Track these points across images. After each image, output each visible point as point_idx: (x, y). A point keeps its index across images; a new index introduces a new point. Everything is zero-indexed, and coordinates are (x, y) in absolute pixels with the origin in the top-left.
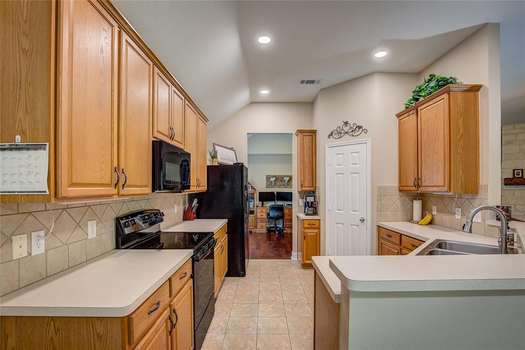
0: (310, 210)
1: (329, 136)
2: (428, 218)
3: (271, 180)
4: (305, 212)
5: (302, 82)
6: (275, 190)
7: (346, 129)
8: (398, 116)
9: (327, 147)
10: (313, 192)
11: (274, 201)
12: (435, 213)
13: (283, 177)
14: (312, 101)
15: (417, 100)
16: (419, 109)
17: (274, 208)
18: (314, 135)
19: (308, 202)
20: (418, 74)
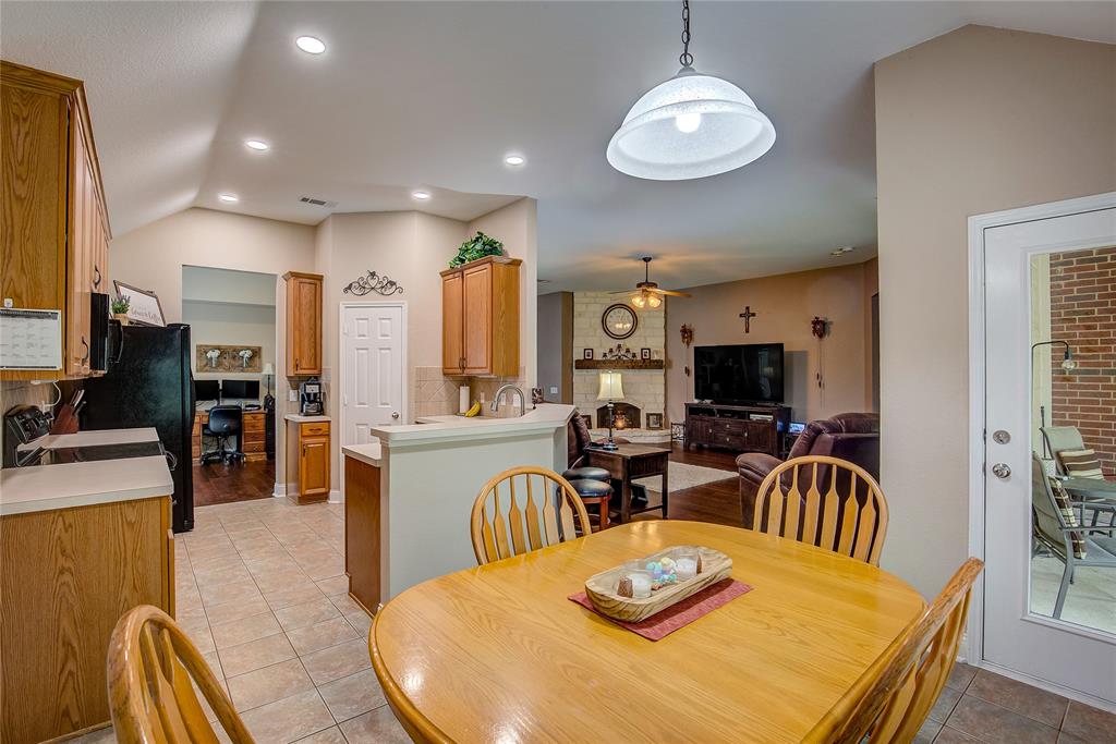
0: (313, 408)
1: (346, 290)
2: (476, 408)
3: (209, 355)
4: (302, 411)
5: (304, 200)
6: (220, 376)
7: (373, 283)
8: (443, 274)
9: (342, 307)
10: (316, 378)
11: (218, 399)
12: (482, 401)
13: (236, 350)
14: (316, 223)
15: (463, 261)
16: (465, 272)
17: (221, 413)
18: (318, 283)
19: (309, 395)
20: (468, 224)
